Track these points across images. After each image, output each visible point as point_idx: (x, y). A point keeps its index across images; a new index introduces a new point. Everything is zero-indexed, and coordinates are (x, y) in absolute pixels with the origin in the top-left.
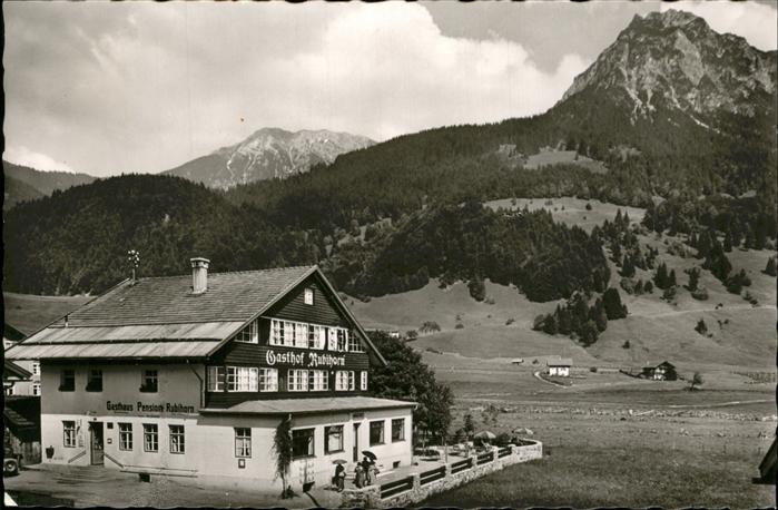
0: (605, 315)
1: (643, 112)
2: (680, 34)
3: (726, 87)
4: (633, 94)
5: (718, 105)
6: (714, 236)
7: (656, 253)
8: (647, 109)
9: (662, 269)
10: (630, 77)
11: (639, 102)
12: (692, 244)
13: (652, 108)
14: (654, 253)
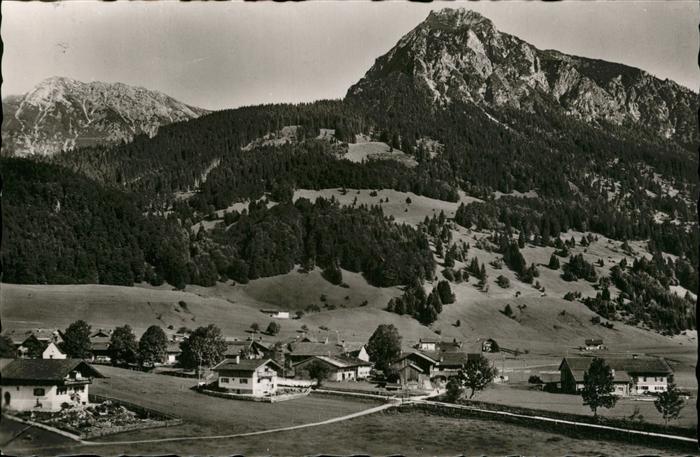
0: (440, 300)
1: (442, 103)
2: (471, 34)
3: (511, 85)
4: (431, 85)
5: (505, 101)
6: (510, 233)
7: (468, 247)
8: (445, 101)
9: (475, 262)
10: (428, 69)
11: (437, 94)
12: (495, 240)
13: (448, 100)
14: (466, 247)
